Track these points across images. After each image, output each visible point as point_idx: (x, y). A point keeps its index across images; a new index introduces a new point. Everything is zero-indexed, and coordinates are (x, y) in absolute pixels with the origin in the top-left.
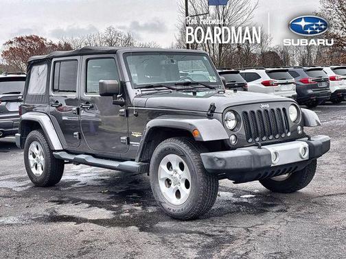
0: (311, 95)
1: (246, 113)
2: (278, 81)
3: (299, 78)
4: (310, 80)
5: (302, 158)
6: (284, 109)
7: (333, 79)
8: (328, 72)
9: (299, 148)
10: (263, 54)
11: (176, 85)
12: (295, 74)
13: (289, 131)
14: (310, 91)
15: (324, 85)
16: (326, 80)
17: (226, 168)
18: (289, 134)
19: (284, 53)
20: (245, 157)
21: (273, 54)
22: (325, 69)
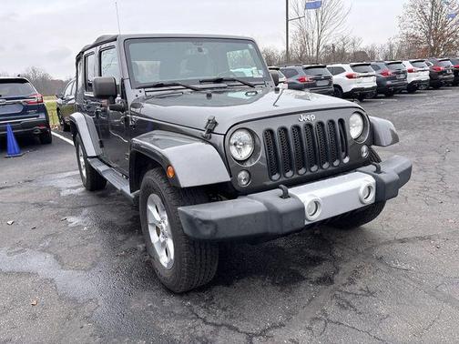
0: (391, 86)
1: (271, 132)
2: (361, 74)
3: (380, 71)
4: (389, 73)
5: (362, 202)
6: (341, 121)
7: (410, 71)
8: (407, 65)
9: (359, 188)
10: (355, 53)
11: (201, 82)
12: (376, 68)
13: (346, 155)
14: (389, 83)
15: (402, 76)
16: (404, 72)
17: (217, 236)
18: (346, 160)
19: (372, 53)
20: (255, 215)
21: (363, 53)
22: (404, 62)
